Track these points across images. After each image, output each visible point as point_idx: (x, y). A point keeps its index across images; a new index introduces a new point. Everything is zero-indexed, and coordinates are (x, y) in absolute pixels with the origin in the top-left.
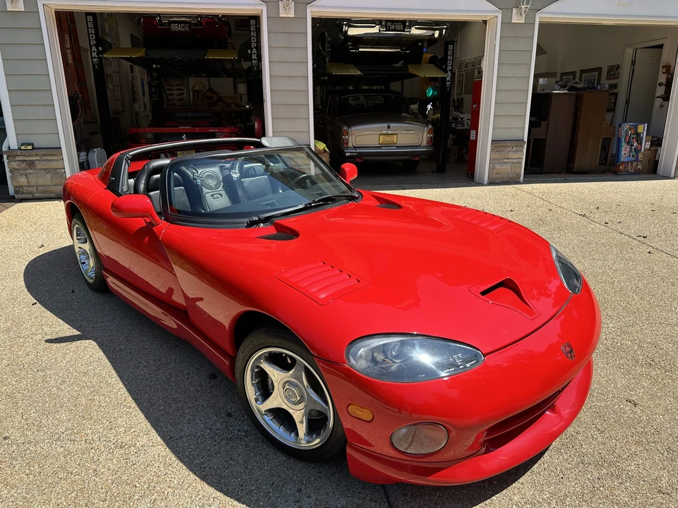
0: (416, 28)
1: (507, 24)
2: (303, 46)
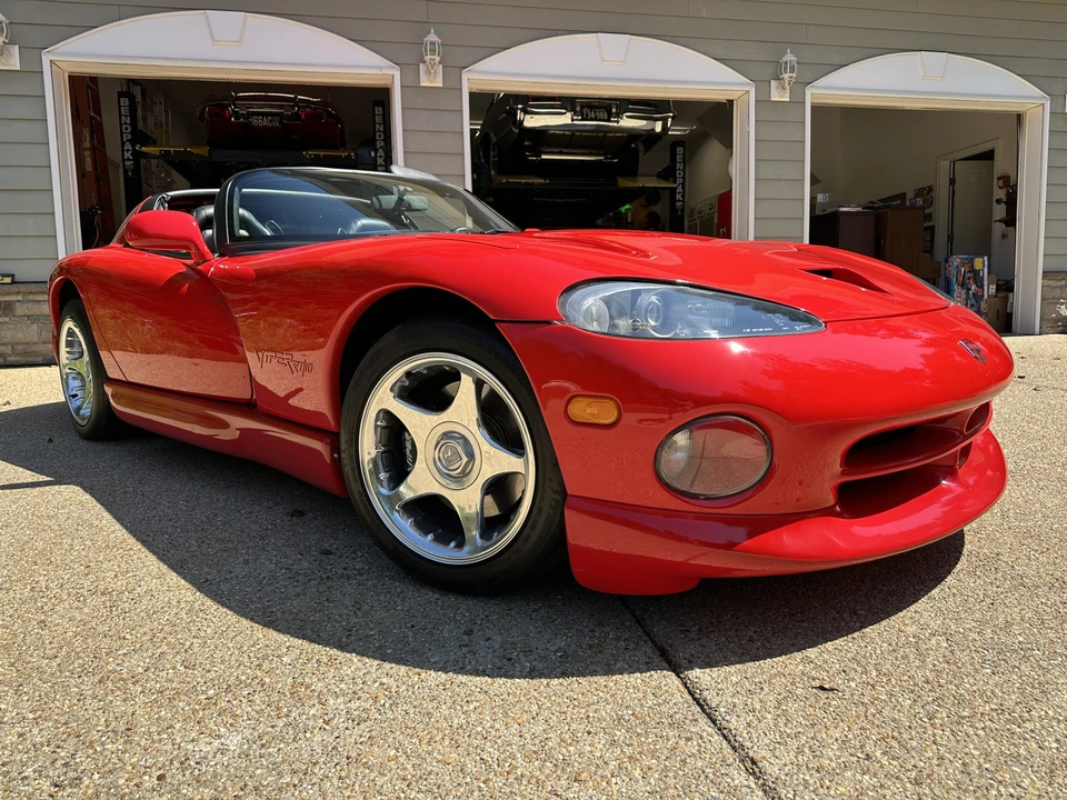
0: (628, 117)
1: (763, 102)
2: (457, 129)
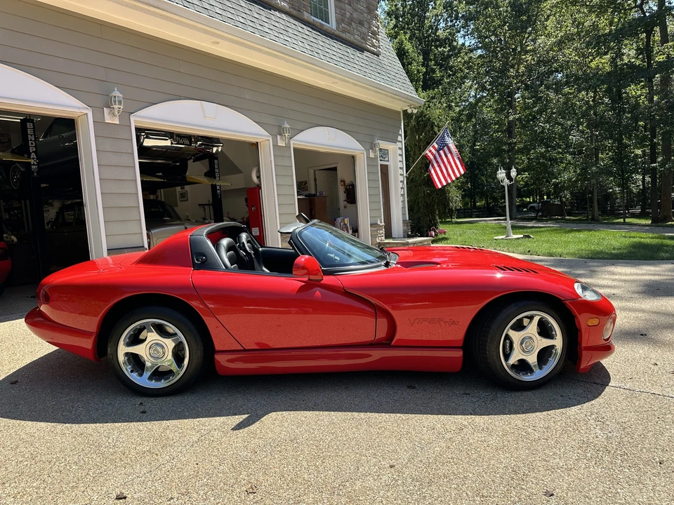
1: (276, 146)
2: (130, 151)
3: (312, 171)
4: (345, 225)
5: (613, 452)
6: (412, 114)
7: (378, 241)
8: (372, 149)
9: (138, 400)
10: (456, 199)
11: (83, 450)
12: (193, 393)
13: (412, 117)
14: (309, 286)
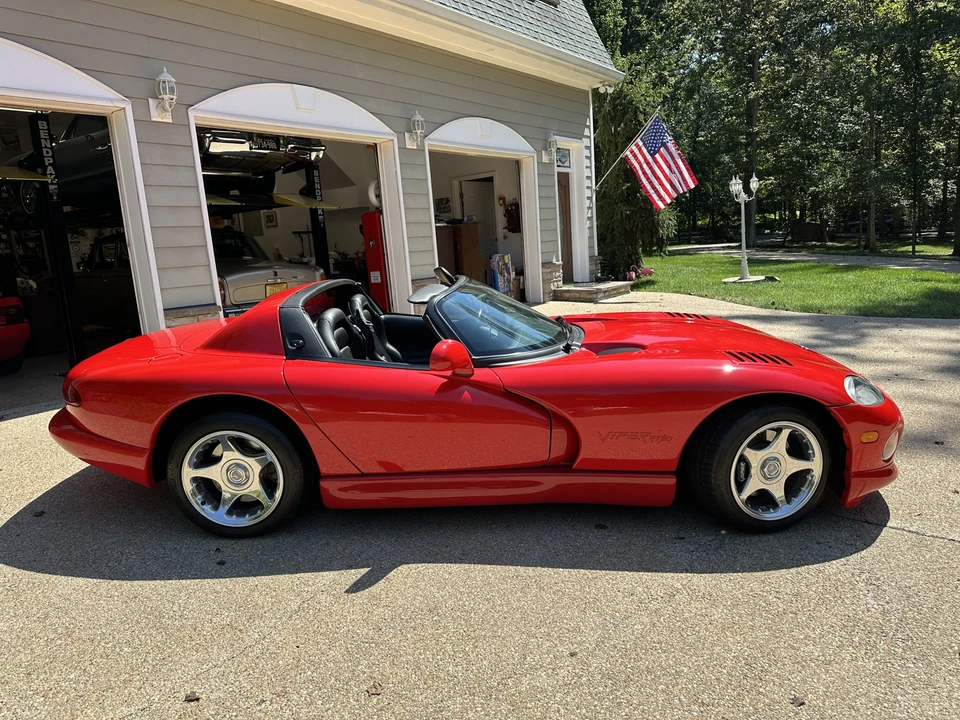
1: (402, 148)
2: (189, 164)
3: (456, 184)
4: (506, 264)
5: (891, 635)
6: (606, 94)
7: (553, 288)
8: (546, 150)
9: (214, 544)
10: (669, 222)
11: (138, 622)
12: (290, 533)
13: (605, 99)
14: (453, 383)
